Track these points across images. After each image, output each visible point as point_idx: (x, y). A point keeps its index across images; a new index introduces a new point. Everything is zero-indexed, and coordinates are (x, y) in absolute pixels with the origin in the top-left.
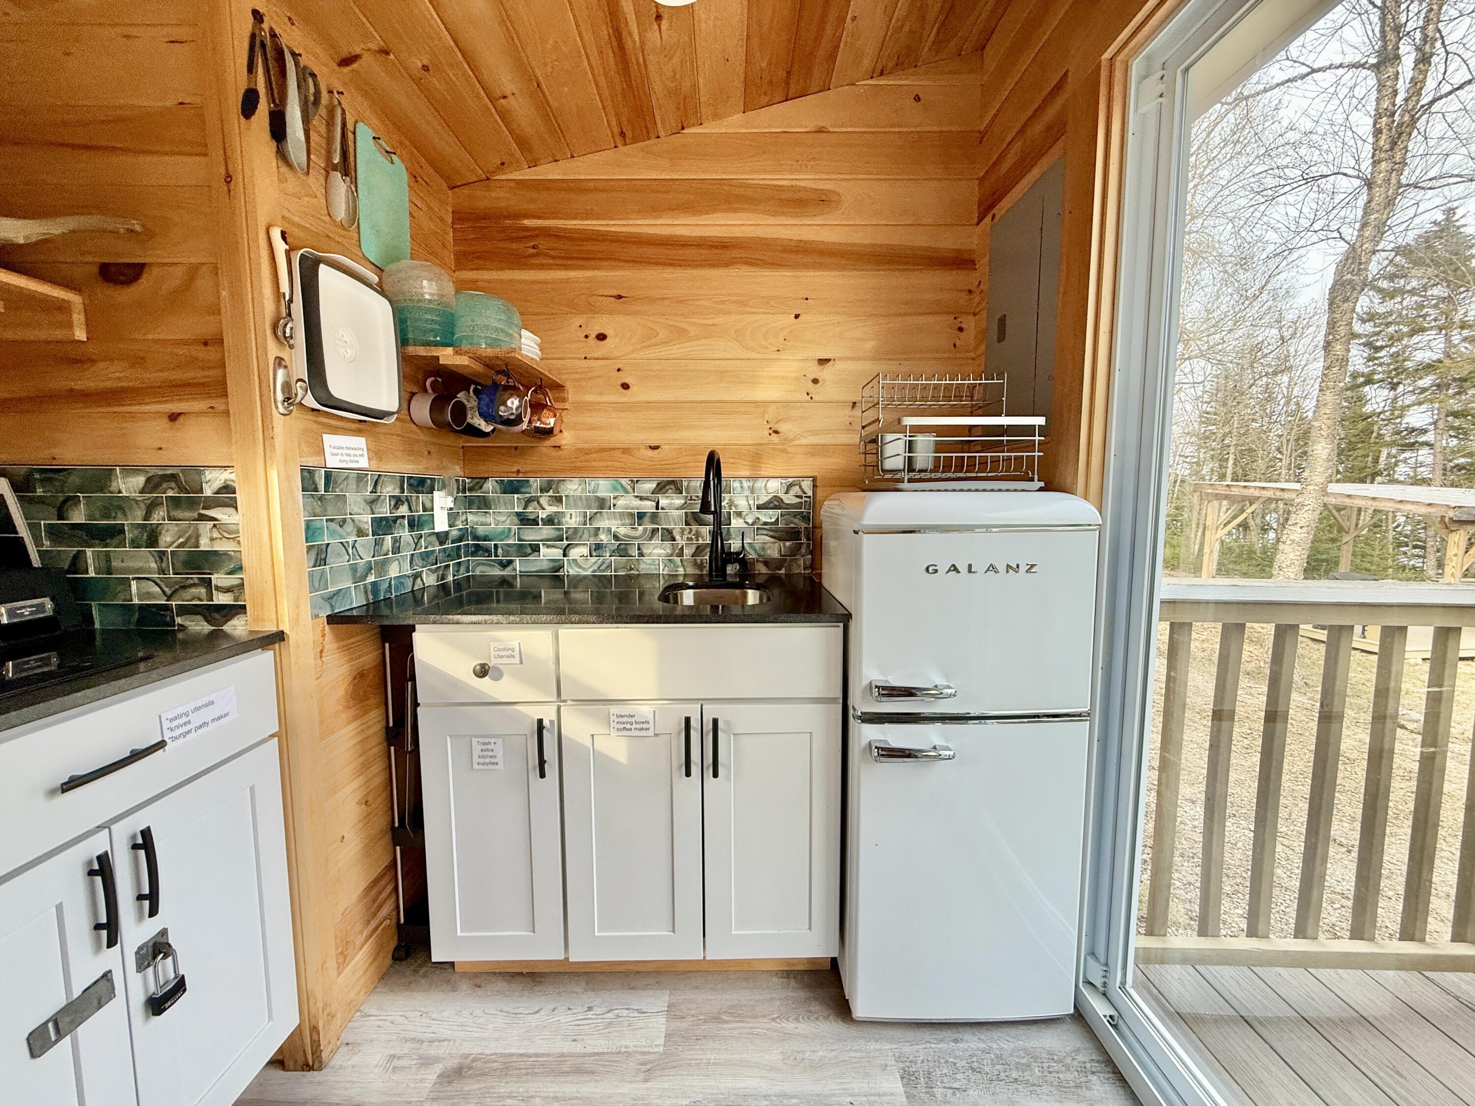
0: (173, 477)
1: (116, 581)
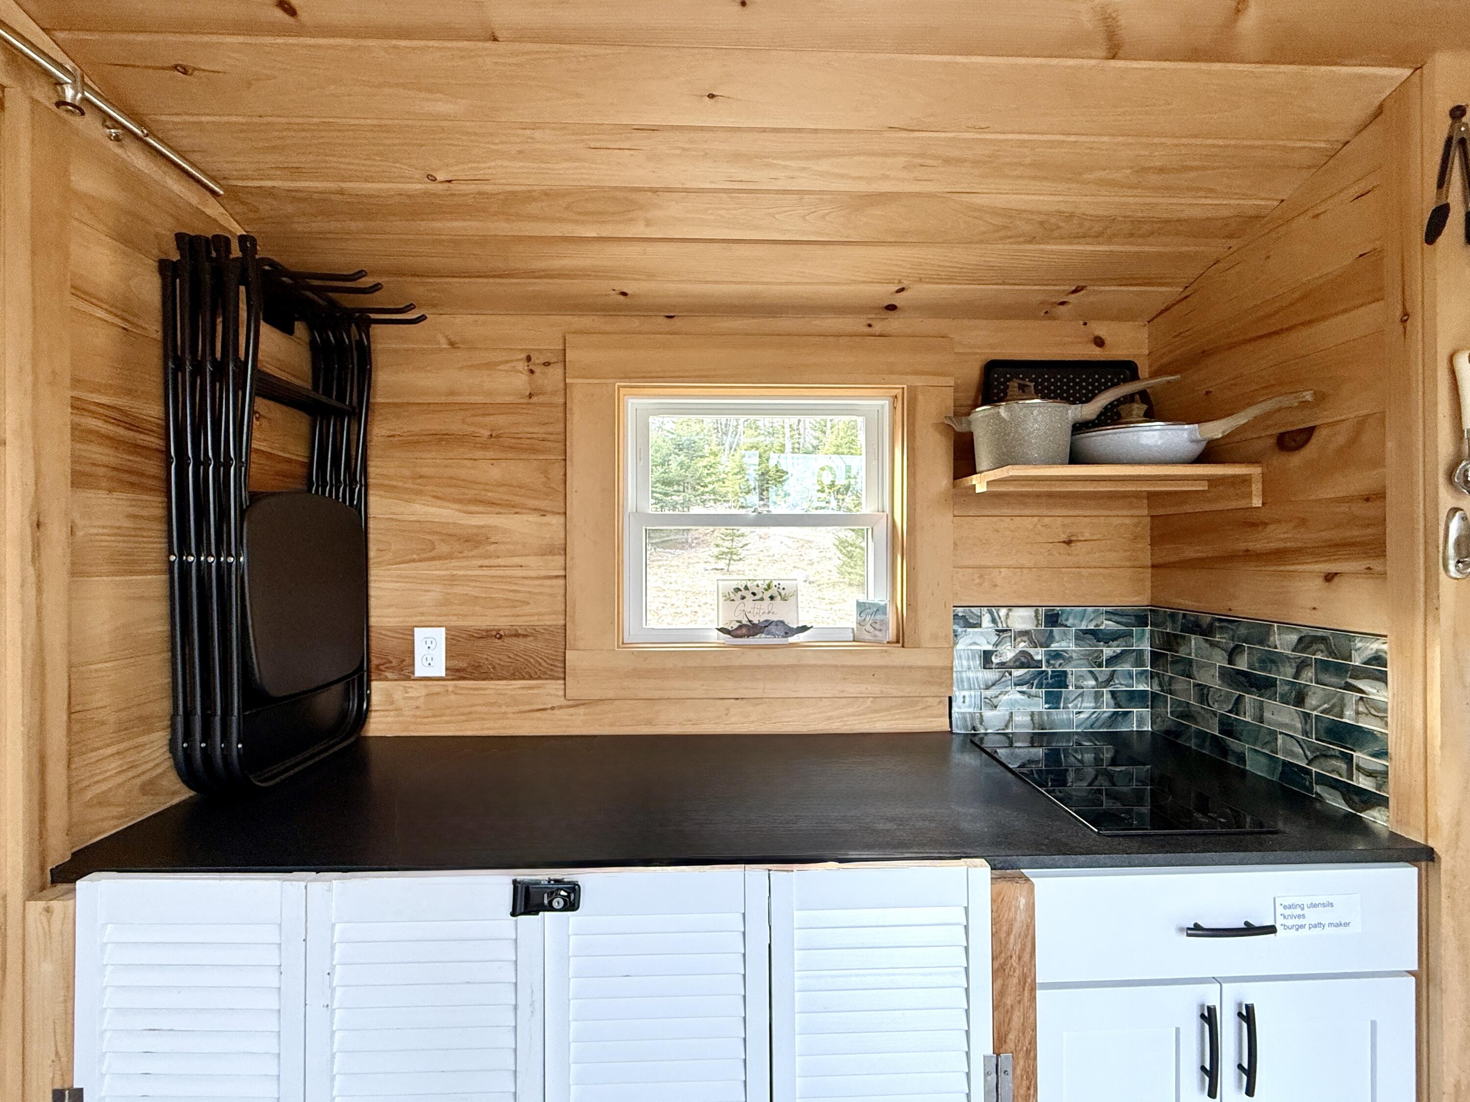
0: (1323, 639)
1: (1266, 731)
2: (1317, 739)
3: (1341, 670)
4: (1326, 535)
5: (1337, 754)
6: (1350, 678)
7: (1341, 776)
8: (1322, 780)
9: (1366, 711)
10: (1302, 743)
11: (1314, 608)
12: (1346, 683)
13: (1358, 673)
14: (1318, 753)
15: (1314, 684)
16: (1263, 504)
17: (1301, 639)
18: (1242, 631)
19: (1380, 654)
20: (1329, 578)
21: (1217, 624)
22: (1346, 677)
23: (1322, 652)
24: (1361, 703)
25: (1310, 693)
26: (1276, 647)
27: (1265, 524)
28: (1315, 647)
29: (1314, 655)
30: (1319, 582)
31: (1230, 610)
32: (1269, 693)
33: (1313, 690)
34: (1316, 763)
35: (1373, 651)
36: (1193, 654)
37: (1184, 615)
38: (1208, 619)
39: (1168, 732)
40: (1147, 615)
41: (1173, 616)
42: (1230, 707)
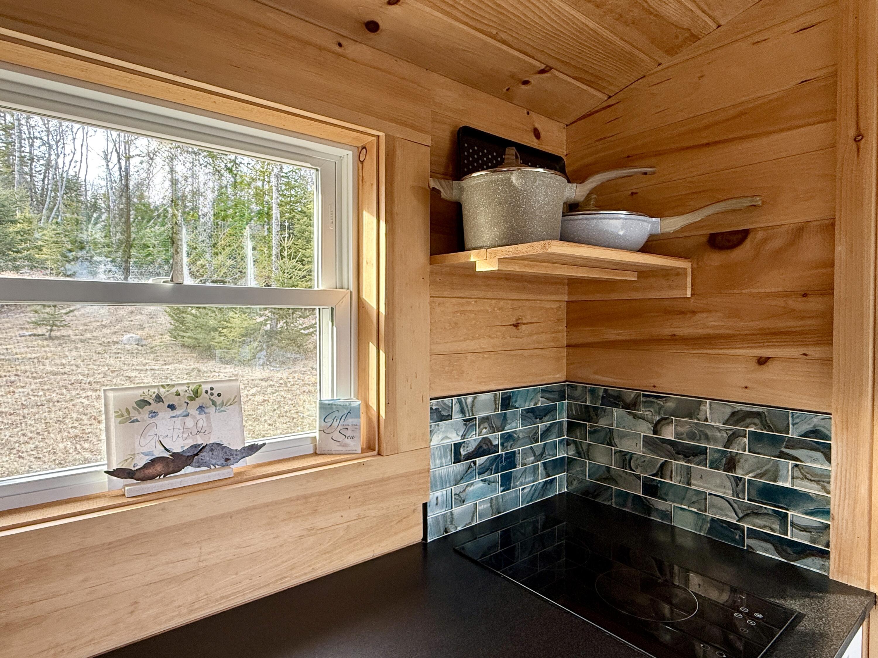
0: (758, 414)
1: (694, 492)
2: (748, 500)
3: (775, 441)
4: (761, 324)
5: (770, 512)
6: (785, 448)
7: (773, 530)
8: (754, 534)
9: (801, 476)
10: (732, 502)
11: (746, 387)
12: (781, 452)
13: (793, 444)
14: (749, 511)
15: (747, 453)
16: (691, 295)
17: (733, 414)
18: (670, 405)
19: (818, 428)
20: (762, 361)
21: (642, 399)
22: (781, 447)
23: (756, 425)
24: (795, 469)
25: (742, 460)
26: (706, 420)
27: (694, 312)
28: (748, 421)
29: (747, 427)
30: (753, 365)
31: (654, 387)
32: (697, 459)
33: (744, 458)
34: (748, 519)
35: (811, 426)
36: (615, 425)
37: (606, 391)
38: (633, 394)
39: (586, 492)
40: (565, 390)
41: (593, 392)
42: (655, 472)
